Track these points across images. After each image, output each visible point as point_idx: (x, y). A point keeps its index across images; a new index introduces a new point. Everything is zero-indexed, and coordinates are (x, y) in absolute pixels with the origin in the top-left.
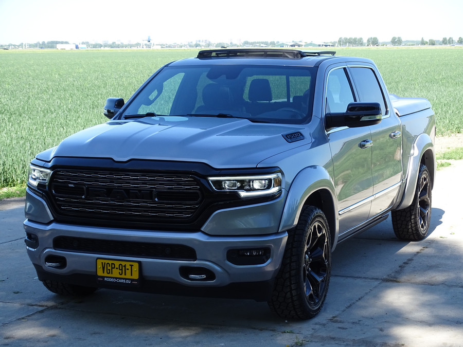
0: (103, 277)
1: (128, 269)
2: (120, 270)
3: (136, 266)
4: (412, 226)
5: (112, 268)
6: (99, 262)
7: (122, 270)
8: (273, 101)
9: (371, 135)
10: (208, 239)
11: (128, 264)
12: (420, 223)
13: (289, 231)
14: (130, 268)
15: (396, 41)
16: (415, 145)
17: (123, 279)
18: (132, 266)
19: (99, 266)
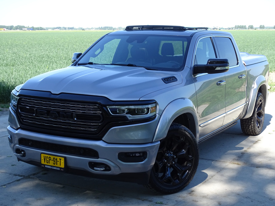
0: (45, 165)
1: (58, 161)
2: (54, 161)
3: (63, 159)
4: (252, 128)
5: (49, 160)
6: (42, 155)
7: (55, 161)
8: (174, 56)
9: (225, 77)
10: (106, 145)
11: (58, 158)
12: (257, 125)
13: (160, 141)
14: (59, 160)
15: (262, 27)
16: (255, 82)
17: (56, 167)
18: (60, 159)
19: (42, 158)
